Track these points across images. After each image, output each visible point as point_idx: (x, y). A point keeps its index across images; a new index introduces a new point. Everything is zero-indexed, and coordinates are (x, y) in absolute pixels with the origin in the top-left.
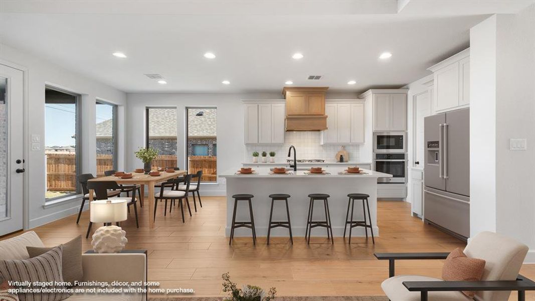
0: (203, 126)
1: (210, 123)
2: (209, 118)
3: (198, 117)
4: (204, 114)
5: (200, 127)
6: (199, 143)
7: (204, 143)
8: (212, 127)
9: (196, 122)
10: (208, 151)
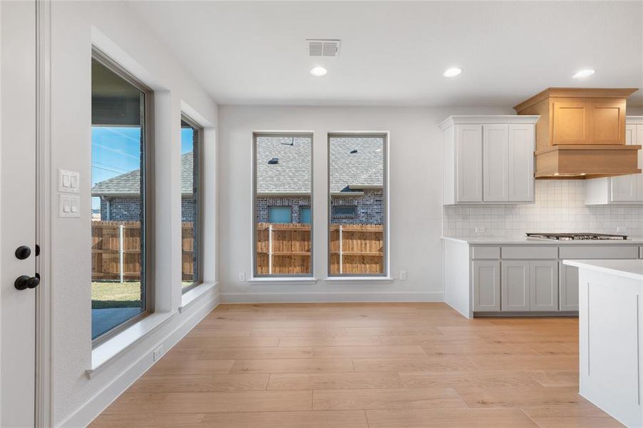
0: (282, 178)
1: (291, 174)
2: (288, 167)
3: (272, 165)
4: (280, 162)
5: (278, 179)
6: (279, 203)
7: (287, 204)
8: (296, 180)
9: (270, 173)
10: (292, 217)
